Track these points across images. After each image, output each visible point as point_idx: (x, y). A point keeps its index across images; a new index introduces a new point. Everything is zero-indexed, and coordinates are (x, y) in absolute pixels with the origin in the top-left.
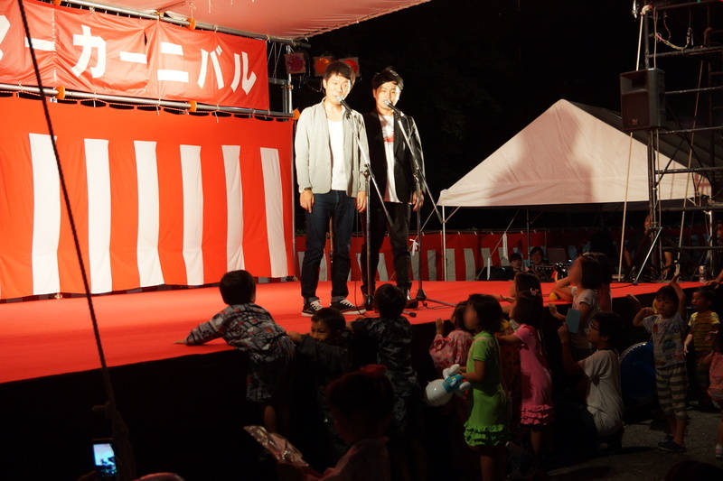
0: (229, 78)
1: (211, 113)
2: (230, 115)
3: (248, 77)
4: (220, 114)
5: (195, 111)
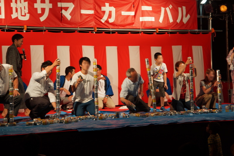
0: (175, 17)
1: (166, 33)
2: (176, 33)
3: (186, 16)
4: (171, 33)
5: (158, 32)
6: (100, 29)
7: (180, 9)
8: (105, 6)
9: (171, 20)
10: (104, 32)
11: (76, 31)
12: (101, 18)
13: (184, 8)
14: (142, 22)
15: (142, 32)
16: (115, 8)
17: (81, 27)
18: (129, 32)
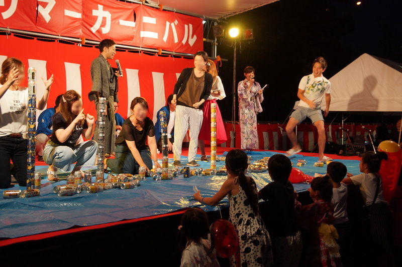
0: (181, 37)
1: (170, 56)
2: (181, 57)
3: (192, 38)
4: (175, 56)
5: (161, 54)
6: (89, 42)
7: (186, 26)
8: (97, 9)
9: (176, 41)
10: (94, 46)
11: (56, 40)
12: (92, 26)
13: (191, 26)
14: (143, 38)
15: (142, 52)
16: (111, 13)
17: (63, 35)
18: (127, 50)
